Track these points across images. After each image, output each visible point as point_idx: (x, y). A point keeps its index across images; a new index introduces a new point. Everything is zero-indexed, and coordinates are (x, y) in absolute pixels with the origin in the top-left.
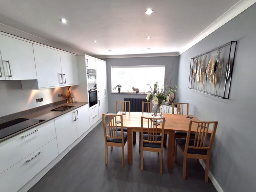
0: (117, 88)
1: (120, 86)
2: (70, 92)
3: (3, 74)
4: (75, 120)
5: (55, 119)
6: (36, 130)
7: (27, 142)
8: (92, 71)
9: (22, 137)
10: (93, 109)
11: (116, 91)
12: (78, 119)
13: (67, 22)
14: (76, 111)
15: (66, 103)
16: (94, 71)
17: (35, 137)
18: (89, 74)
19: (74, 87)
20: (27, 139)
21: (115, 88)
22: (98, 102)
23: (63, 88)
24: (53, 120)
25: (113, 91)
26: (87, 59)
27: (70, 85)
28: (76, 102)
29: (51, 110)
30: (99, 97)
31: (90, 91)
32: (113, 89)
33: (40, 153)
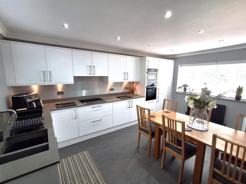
0: (183, 88)
1: (186, 86)
2: (133, 87)
3: (91, 73)
4: (129, 107)
5: (113, 102)
6: (100, 106)
7: (95, 111)
8: (153, 70)
9: (93, 107)
10: (150, 103)
11: (182, 90)
12: (132, 107)
13: (120, 39)
14: (132, 101)
15: (130, 95)
16: (156, 70)
17: (99, 110)
18: (148, 73)
19: (137, 83)
20: (95, 109)
21: (180, 87)
22: (158, 98)
23: (130, 83)
24: (112, 103)
25: (178, 90)
26: (148, 60)
27: (134, 81)
28: (137, 95)
29: (116, 97)
30: (158, 94)
31: (148, 87)
32: (178, 88)
33: (101, 120)
